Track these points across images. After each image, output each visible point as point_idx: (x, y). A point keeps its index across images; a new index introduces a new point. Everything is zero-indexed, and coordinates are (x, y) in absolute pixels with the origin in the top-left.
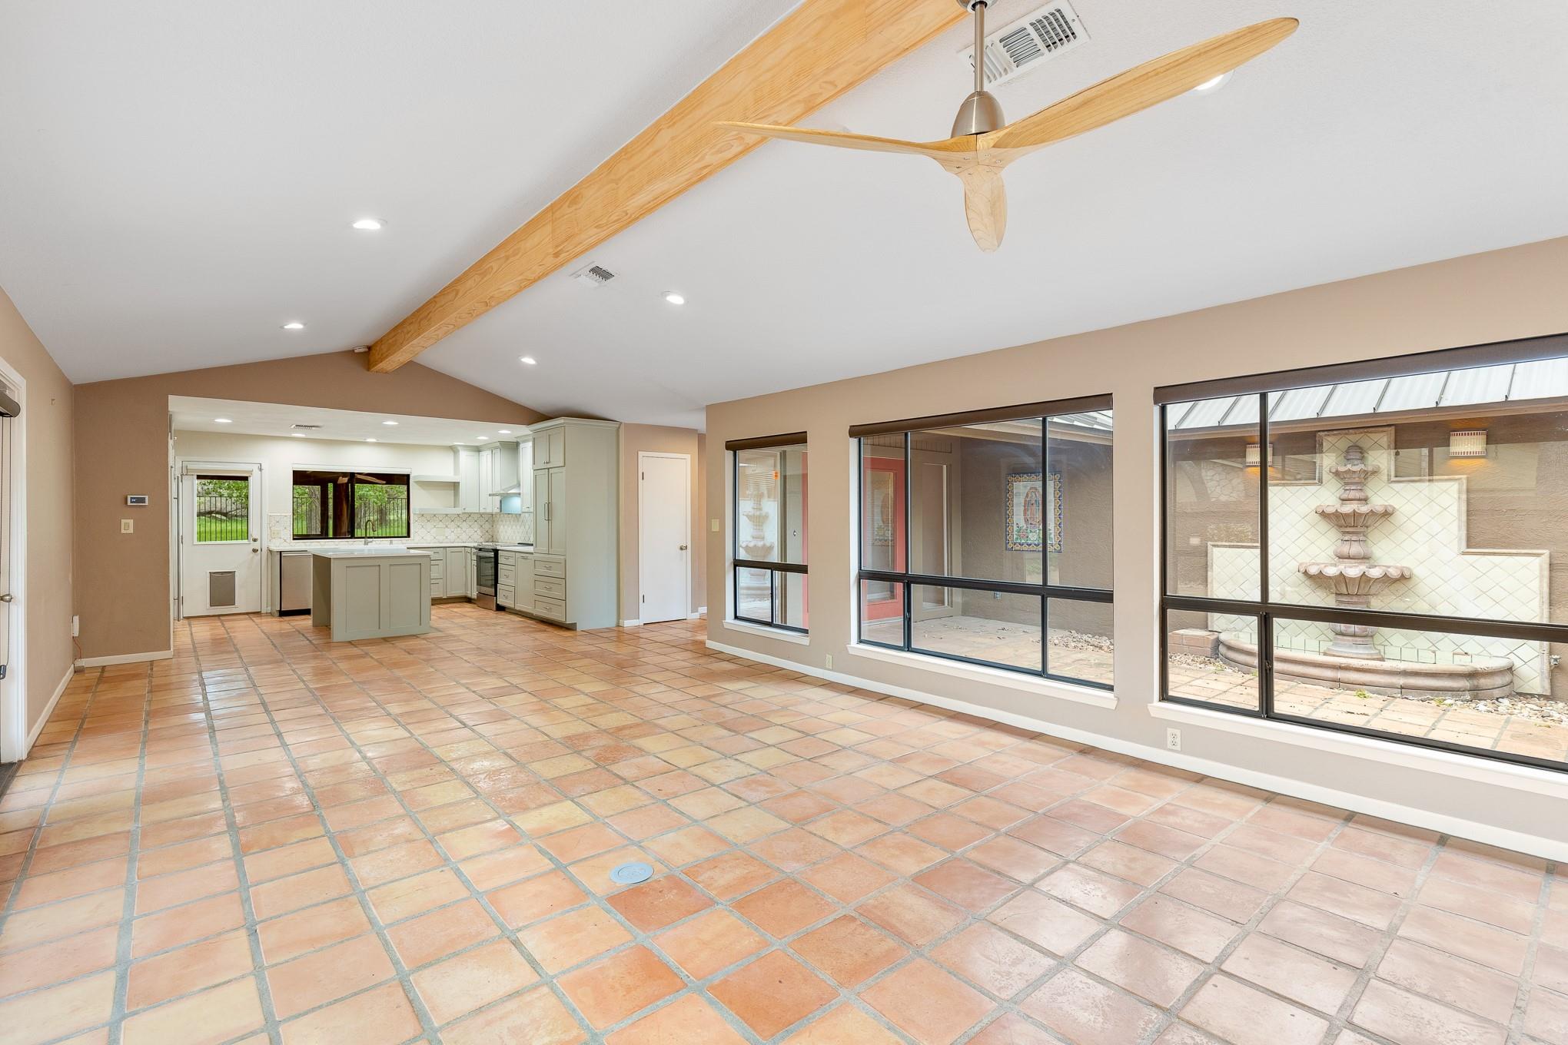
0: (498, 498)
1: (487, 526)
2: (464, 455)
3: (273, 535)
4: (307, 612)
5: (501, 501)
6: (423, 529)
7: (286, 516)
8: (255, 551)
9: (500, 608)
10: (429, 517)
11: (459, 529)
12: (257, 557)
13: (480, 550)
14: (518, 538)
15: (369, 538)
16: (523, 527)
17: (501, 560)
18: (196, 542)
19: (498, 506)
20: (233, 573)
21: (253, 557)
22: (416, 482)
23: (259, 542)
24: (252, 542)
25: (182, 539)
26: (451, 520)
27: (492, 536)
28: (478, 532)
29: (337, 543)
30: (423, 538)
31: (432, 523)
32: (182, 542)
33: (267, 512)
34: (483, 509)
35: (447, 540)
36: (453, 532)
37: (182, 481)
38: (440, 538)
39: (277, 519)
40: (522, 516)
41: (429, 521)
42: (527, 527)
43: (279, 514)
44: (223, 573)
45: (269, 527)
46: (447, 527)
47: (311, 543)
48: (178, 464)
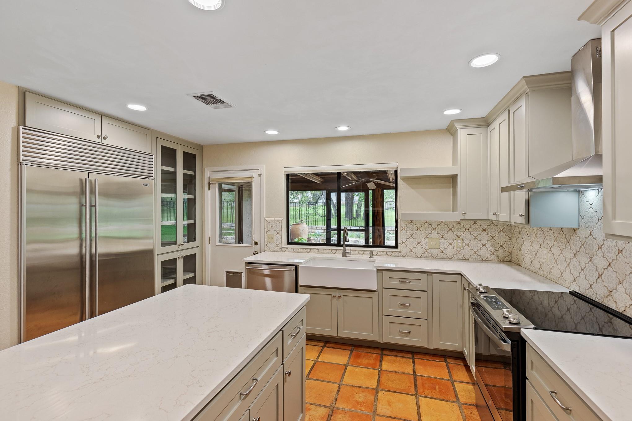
1: (502, 238)
3: (269, 240)
5: (528, 203)
6: (411, 240)
7: (278, 221)
8: (256, 254)
11: (459, 241)
16: (584, 259)
18: (218, 244)
19: (523, 210)
20: (240, 273)
23: (259, 245)
24: (253, 245)
25: (209, 240)
26: (451, 229)
27: (511, 254)
28: (488, 245)
29: (321, 251)
30: (411, 251)
31: (423, 232)
32: (210, 243)
33: (264, 217)
34: (494, 214)
35: (442, 254)
36: (451, 244)
37: (209, 189)
38: (435, 252)
39: (272, 223)
40: (583, 234)
41: (418, 229)
42: (601, 263)
43: (273, 219)
44: (234, 273)
45: (266, 232)
46: (442, 237)
47: (299, 249)
48: (207, 174)
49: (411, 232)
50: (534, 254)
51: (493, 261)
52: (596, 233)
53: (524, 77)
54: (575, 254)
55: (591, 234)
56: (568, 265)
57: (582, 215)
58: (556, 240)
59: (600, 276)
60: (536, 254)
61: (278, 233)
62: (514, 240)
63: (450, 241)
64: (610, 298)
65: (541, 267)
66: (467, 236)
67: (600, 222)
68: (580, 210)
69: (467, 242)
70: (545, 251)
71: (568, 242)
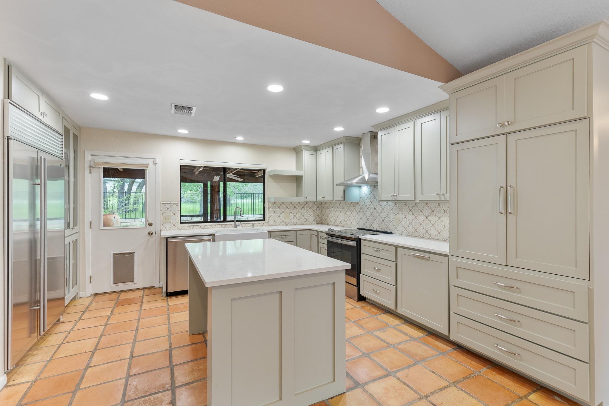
0: (342, 188)
1: (318, 211)
2: (306, 155)
3: (165, 220)
4: (184, 293)
5: (344, 191)
6: (275, 214)
7: (174, 204)
8: (150, 234)
9: (362, 299)
10: (279, 204)
11: (299, 214)
12: (152, 239)
13: (331, 235)
14: (354, 223)
15: (237, 221)
16: (361, 214)
17: (363, 250)
18: (102, 228)
20: (132, 254)
21: (149, 239)
22: (270, 176)
23: (153, 226)
24: (148, 226)
25: (90, 224)
26: (295, 207)
27: (322, 219)
28: (312, 215)
29: (213, 226)
30: (275, 222)
31: (281, 209)
32: (91, 228)
33: (160, 201)
34: (322, 198)
35: (291, 223)
36: (295, 216)
37: (90, 173)
38: (287, 221)
39: (168, 206)
40: (361, 204)
41: (279, 207)
42: (368, 214)
43: (170, 202)
44: (124, 254)
45: (161, 214)
46: (291, 212)
47: (194, 226)
48: (88, 158)
49: (275, 210)
50: (337, 217)
51: (314, 224)
52: (366, 203)
53: (345, 136)
54: (358, 213)
55: (364, 204)
56: (355, 218)
57: (361, 196)
58: (348, 208)
59: (368, 219)
60: (338, 217)
61: (174, 214)
62: (324, 211)
63: (295, 214)
64: (371, 227)
65: (340, 222)
66: (303, 210)
67: (368, 199)
68: (360, 195)
69: (303, 214)
70: (343, 214)
71: (354, 208)
